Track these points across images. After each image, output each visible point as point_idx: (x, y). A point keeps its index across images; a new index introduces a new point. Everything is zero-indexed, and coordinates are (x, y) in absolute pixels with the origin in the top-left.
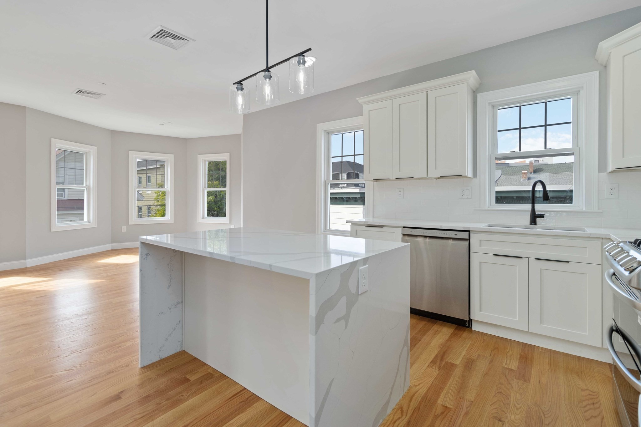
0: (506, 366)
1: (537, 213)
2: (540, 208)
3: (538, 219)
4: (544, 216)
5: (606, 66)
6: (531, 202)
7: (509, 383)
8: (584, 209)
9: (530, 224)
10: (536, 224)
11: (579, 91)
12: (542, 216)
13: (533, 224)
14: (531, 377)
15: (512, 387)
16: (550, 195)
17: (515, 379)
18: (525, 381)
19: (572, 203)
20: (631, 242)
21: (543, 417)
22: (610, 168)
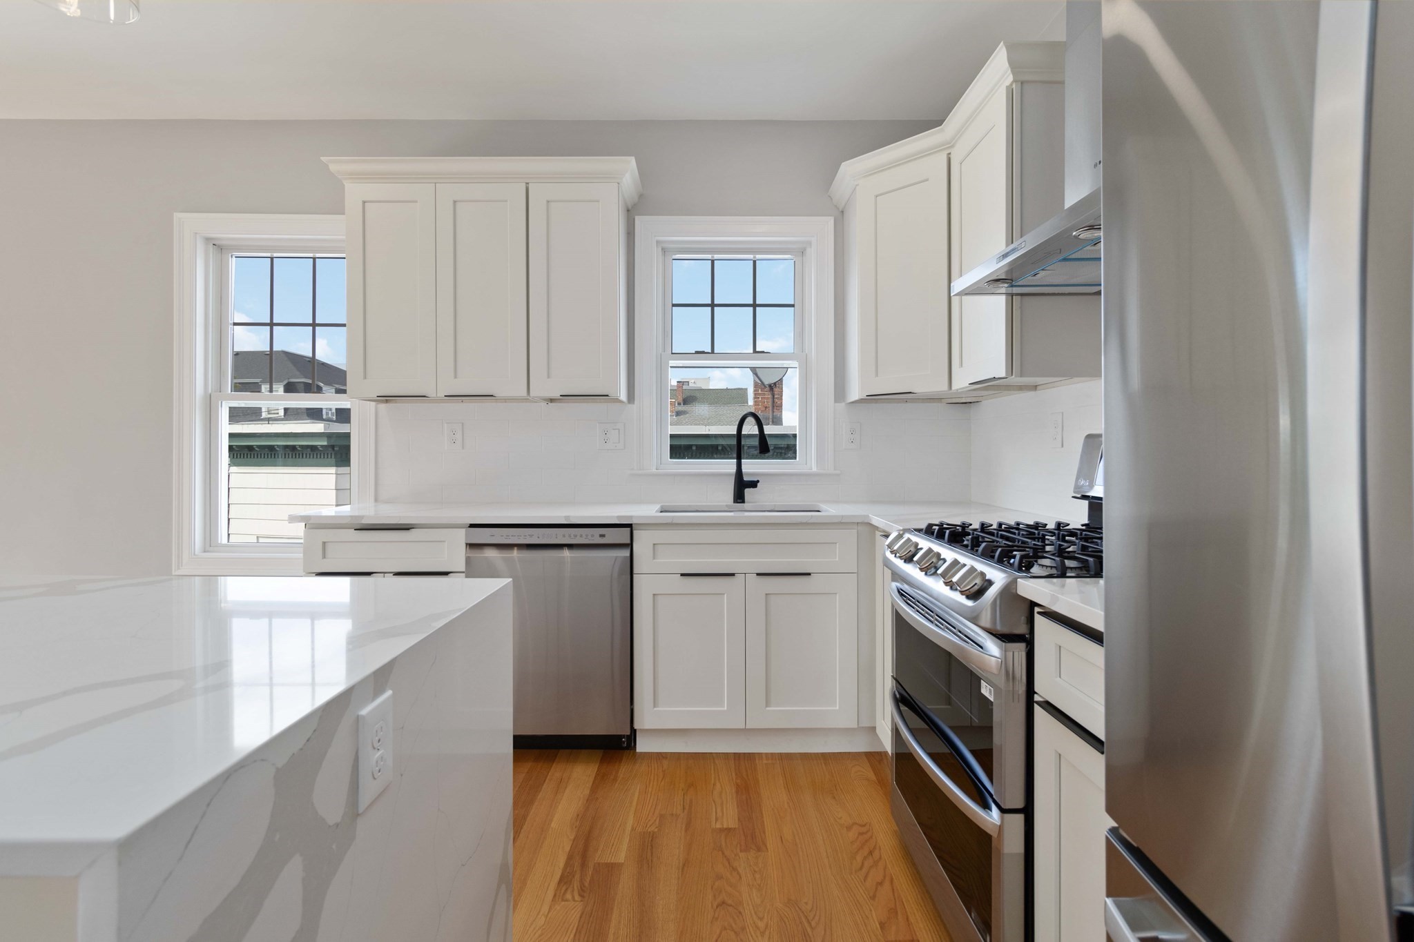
0: (718, 826)
1: (746, 479)
2: (752, 467)
3: (748, 492)
4: (758, 484)
5: (843, 212)
6: (735, 456)
7: (733, 868)
8: (814, 469)
9: (734, 502)
10: (743, 502)
11: (805, 249)
12: (754, 484)
13: (739, 501)
14: (764, 832)
15: (740, 877)
16: (770, 442)
17: (741, 851)
18: (759, 850)
19: (795, 458)
20: (919, 530)
21: (809, 930)
22: (855, 393)
